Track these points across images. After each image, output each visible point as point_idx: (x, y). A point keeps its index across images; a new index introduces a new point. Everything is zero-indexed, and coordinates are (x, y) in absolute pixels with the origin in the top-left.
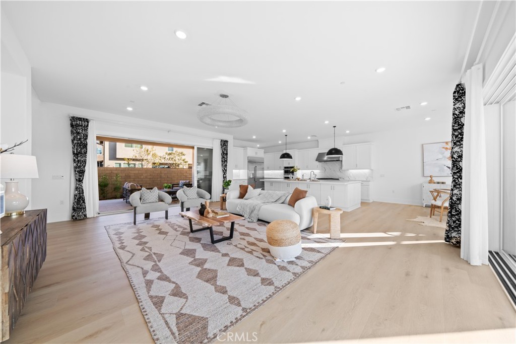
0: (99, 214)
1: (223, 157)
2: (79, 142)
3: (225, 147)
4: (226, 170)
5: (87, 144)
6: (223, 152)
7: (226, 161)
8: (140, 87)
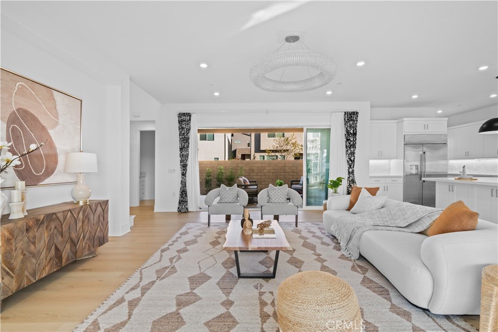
0: (201, 209)
1: (348, 140)
2: (183, 136)
3: (351, 122)
4: (353, 161)
5: (189, 138)
6: (348, 132)
7: (354, 146)
8: (200, 65)
